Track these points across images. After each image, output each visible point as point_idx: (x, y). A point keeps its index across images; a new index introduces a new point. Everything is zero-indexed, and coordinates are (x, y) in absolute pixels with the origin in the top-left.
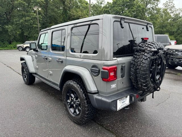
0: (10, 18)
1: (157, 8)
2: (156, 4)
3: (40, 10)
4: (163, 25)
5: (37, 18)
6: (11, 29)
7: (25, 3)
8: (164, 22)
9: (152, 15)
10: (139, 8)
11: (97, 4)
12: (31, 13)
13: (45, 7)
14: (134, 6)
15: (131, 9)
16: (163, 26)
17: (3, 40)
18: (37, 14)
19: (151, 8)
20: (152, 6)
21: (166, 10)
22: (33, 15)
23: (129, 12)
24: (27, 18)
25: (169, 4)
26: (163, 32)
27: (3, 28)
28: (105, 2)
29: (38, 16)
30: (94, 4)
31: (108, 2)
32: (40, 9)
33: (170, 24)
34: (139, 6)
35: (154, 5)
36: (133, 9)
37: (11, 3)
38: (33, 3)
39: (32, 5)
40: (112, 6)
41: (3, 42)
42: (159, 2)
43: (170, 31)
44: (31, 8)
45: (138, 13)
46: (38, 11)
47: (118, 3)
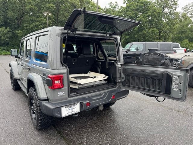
0: (21, 23)
1: (175, 12)
2: (173, 8)
3: (50, 16)
4: (183, 30)
5: (47, 23)
6: (21, 34)
7: (35, 8)
8: (183, 27)
9: (170, 20)
10: (154, 13)
11: (110, 9)
12: (41, 18)
13: (56, 12)
14: (149, 11)
15: (146, 13)
16: (182, 32)
17: (13, 45)
18: (47, 20)
19: (169, 12)
20: (169, 11)
21: (185, 14)
22: (43, 20)
23: (143, 17)
24: (37, 23)
25: (188, 7)
26: (182, 38)
27: (13, 33)
28: (119, 6)
29: (48, 21)
30: (107, 8)
31: (121, 7)
32: (50, 14)
33: (190, 29)
34: (155, 11)
35: (172, 9)
36: (148, 13)
37: (22, 8)
38: (43, 8)
39: (43, 10)
40: (126, 10)
41: (13, 47)
42: (177, 6)
43: (190, 37)
44: (41, 13)
45: (153, 18)
46: (48, 16)
47: (132, 8)
